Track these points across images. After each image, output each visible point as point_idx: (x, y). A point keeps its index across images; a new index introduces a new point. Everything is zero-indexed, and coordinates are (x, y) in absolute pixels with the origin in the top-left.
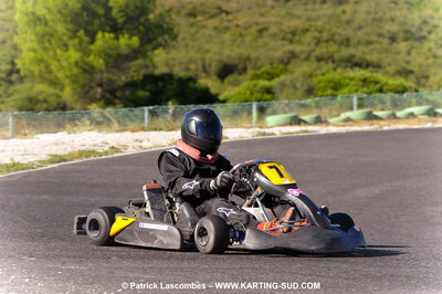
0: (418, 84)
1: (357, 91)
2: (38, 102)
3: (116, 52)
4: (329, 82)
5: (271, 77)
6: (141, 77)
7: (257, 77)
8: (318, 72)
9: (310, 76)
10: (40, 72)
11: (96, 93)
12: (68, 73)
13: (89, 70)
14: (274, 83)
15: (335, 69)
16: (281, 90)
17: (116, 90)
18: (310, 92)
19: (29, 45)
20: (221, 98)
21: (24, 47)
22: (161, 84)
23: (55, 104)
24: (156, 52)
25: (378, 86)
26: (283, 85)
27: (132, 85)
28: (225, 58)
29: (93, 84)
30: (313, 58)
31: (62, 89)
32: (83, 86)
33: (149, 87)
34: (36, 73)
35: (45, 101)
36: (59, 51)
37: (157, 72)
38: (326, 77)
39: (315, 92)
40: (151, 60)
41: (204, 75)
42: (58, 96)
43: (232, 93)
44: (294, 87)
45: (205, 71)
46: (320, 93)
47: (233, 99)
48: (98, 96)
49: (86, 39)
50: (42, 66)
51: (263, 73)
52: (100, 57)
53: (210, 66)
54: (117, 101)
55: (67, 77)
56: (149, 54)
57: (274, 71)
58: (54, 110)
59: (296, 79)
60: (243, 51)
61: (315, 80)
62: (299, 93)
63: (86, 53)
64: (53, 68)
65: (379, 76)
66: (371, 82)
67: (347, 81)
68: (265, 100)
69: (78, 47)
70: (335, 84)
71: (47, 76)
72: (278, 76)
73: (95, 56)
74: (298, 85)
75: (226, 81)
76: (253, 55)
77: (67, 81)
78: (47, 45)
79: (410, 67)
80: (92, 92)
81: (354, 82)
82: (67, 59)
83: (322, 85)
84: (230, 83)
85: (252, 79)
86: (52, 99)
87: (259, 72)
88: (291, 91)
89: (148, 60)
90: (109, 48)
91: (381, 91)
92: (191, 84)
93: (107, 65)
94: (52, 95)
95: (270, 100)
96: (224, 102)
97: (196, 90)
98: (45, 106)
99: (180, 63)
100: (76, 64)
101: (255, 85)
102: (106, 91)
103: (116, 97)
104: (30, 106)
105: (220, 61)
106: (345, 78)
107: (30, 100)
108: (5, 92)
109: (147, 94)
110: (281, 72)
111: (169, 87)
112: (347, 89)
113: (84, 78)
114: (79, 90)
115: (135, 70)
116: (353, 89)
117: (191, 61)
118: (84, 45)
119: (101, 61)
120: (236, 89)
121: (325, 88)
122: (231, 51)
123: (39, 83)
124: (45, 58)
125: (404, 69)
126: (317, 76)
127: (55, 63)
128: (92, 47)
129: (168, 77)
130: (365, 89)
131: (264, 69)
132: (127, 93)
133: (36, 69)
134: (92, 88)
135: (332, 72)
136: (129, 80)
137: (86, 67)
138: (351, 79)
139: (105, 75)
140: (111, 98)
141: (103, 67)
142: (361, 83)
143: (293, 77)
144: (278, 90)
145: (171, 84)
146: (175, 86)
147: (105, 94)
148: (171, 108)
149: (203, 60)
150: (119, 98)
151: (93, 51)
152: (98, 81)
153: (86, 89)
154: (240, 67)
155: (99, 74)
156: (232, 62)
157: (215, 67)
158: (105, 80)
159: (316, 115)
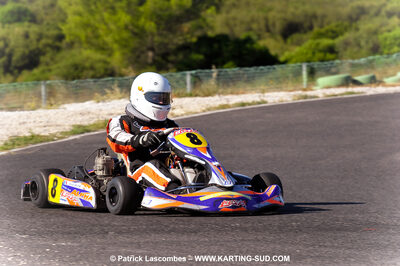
2: (84, 68)
3: (167, 13)
4: (396, 39)
5: (335, 34)
6: (194, 40)
7: (321, 35)
8: (384, 29)
9: (376, 33)
10: (87, 37)
11: (147, 56)
12: (117, 37)
13: (139, 33)
14: (338, 41)
16: (345, 49)
17: (168, 54)
18: (375, 50)
19: (74, 8)
20: (282, 59)
21: (69, 11)
22: (216, 46)
23: (102, 71)
24: (209, 11)
26: (347, 44)
27: (186, 48)
28: (289, 16)
29: (144, 48)
30: (383, 13)
31: (110, 55)
32: (134, 51)
33: (203, 50)
34: (83, 38)
35: (92, 68)
36: (106, 15)
37: (210, 34)
38: (391, 34)
39: (381, 50)
40: (204, 20)
41: (267, 34)
42: (105, 62)
43: (293, 53)
44: (359, 45)
45: (268, 30)
46: (386, 51)
47: (294, 60)
48: (150, 61)
50: (89, 31)
51: (327, 31)
52: (151, 20)
53: (274, 25)
54: (170, 65)
55: (116, 41)
56: (203, 14)
57: (338, 29)
58: (102, 77)
59: (361, 37)
60: (308, 8)
61: (381, 37)
62: (364, 51)
63: (136, 16)
64: (101, 32)
68: (328, 60)
71: (94, 41)
72: (342, 34)
73: (146, 18)
74: (363, 43)
75: (289, 40)
76: (319, 11)
77: (115, 46)
78: (93, 7)
80: (143, 57)
82: (115, 23)
83: (388, 42)
84: (292, 44)
85: (315, 38)
86: (99, 66)
87: (323, 30)
88: (356, 49)
89: (200, 20)
90: (161, 10)
92: (248, 46)
93: (158, 29)
94: (100, 61)
95: (334, 59)
96: (285, 62)
97: (253, 52)
98: (91, 73)
99: (242, 23)
100: (126, 27)
101: (318, 44)
102: (158, 55)
103: (168, 61)
104: (75, 74)
105: (285, 20)
107: (76, 67)
108: (52, 59)
109: (201, 57)
110: (346, 29)
111: (225, 48)
113: (134, 43)
114: (129, 54)
115: (188, 32)
117: (253, 20)
118: (133, 7)
119: (153, 24)
120: (297, 49)
121: (391, 46)
122: (296, 8)
123: (86, 49)
124: (92, 22)
126: (382, 33)
127: (104, 27)
128: (141, 9)
129: (222, 39)
131: (327, 27)
132: (181, 56)
133: (82, 34)
134: (143, 52)
136: (181, 43)
137: (136, 30)
139: (157, 39)
140: (164, 62)
141: (155, 31)
143: (358, 34)
144: (341, 49)
145: (227, 46)
146: (231, 47)
147: (157, 58)
148: (215, 72)
149: (266, 19)
150: (172, 62)
151: (143, 13)
152: (149, 45)
153: (137, 53)
154: (306, 25)
155: (150, 38)
156: (297, 20)
157: (279, 26)
158: (156, 44)
159: (371, 75)
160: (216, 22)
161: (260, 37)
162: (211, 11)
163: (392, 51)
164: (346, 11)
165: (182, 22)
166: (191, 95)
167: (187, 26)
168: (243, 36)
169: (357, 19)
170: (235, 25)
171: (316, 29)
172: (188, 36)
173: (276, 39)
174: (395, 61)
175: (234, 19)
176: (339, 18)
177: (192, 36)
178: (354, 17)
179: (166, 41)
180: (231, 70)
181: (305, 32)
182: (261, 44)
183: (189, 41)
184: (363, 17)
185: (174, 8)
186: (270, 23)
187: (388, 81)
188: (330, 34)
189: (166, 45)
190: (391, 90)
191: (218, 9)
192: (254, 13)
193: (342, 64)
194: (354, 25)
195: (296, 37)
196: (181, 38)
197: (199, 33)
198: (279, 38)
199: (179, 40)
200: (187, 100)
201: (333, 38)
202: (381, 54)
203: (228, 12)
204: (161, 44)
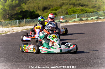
0: (97, 10)
1: (80, 13)
3: (12, 5)
4: (72, 11)
5: (56, 10)
6: (19, 12)
7: (53, 10)
8: (69, 8)
9: (67, 9)
11: (7, 16)
15: (73, 7)
16: (59, 14)
17: (12, 16)
18: (67, 14)
22: (25, 13)
25: (86, 11)
26: (59, 12)
27: (17, 14)
29: (6, 14)
30: (69, 4)
32: (3, 15)
33: (22, 14)
37: (23, 10)
38: (71, 9)
39: (68, 14)
40: (22, 7)
43: (45, 15)
44: (62, 12)
45: (39, 9)
46: (70, 14)
47: (45, 17)
48: (8, 17)
49: (4, 2)
51: (54, 9)
52: (8, 7)
54: (13, 19)
56: (21, 5)
57: (57, 8)
59: (63, 10)
60: (49, 3)
61: (68, 10)
62: (64, 14)
63: (4, 6)
65: (86, 9)
66: (84, 10)
67: (77, 10)
69: (1, 4)
70: (74, 11)
72: (58, 10)
73: (6, 7)
74: (63, 12)
75: (44, 12)
76: (52, 4)
79: (96, 5)
80: (6, 17)
81: (79, 11)
83: (70, 12)
84: (45, 12)
85: (51, 11)
88: (62, 14)
89: (21, 7)
90: (10, 4)
91: (87, 13)
92: (33, 13)
93: (10, 9)
95: (56, 16)
97: (35, 15)
99: (32, 7)
100: (1, 9)
102: (10, 16)
103: (13, 17)
105: (43, 6)
106: (76, 9)
109: (21, 16)
111: (27, 14)
112: (77, 12)
113: (3, 13)
114: (2, 16)
115: (17, 10)
116: (79, 12)
117: (35, 6)
118: (3, 4)
119: (8, 8)
121: (71, 12)
122: (46, 3)
125: (94, 6)
126: (68, 9)
128: (5, 4)
129: (26, 12)
130: (82, 12)
131: (54, 8)
132: (16, 16)
134: (6, 15)
135: (73, 8)
136: (16, 13)
137: (4, 10)
138: (78, 10)
139: (9, 12)
140: (11, 18)
141: (9, 10)
142: (81, 11)
143: (62, 10)
144: (58, 13)
145: (28, 13)
146: (29, 14)
147: (9, 17)
148: (25, 20)
149: (38, 6)
150: (14, 18)
151: (6, 5)
152: (7, 13)
153: (4, 15)
154: (49, 7)
155: (8, 11)
156: (46, 6)
157: (41, 8)
158: (9, 13)
159: (66, 20)
160: (25, 7)
161: (36, 11)
162: (24, 4)
163: (71, 14)
164: (59, 4)
165: (16, 7)
166: (18, 26)
167: (17, 8)
168: (32, 11)
169: (62, 6)
170: (30, 8)
171: (51, 8)
172: (18, 11)
173: (41, 11)
174: (72, 16)
175: (30, 6)
176: (57, 5)
177: (19, 11)
178: (61, 5)
179: (12, 12)
180: (29, 19)
181: (48, 9)
182: (37, 12)
183: (18, 12)
184: (63, 5)
185: (14, 4)
186: (39, 7)
187: (70, 22)
188: (55, 10)
189: (12, 13)
190: (71, 24)
191: (25, 4)
192: (35, 4)
193: (58, 17)
194: (61, 7)
195: (46, 10)
196: (16, 11)
197: (20, 10)
198: (42, 11)
199: (15, 12)
200: (17, 28)
201: (56, 11)
202: (68, 15)
203: (28, 4)
204: (11, 13)
